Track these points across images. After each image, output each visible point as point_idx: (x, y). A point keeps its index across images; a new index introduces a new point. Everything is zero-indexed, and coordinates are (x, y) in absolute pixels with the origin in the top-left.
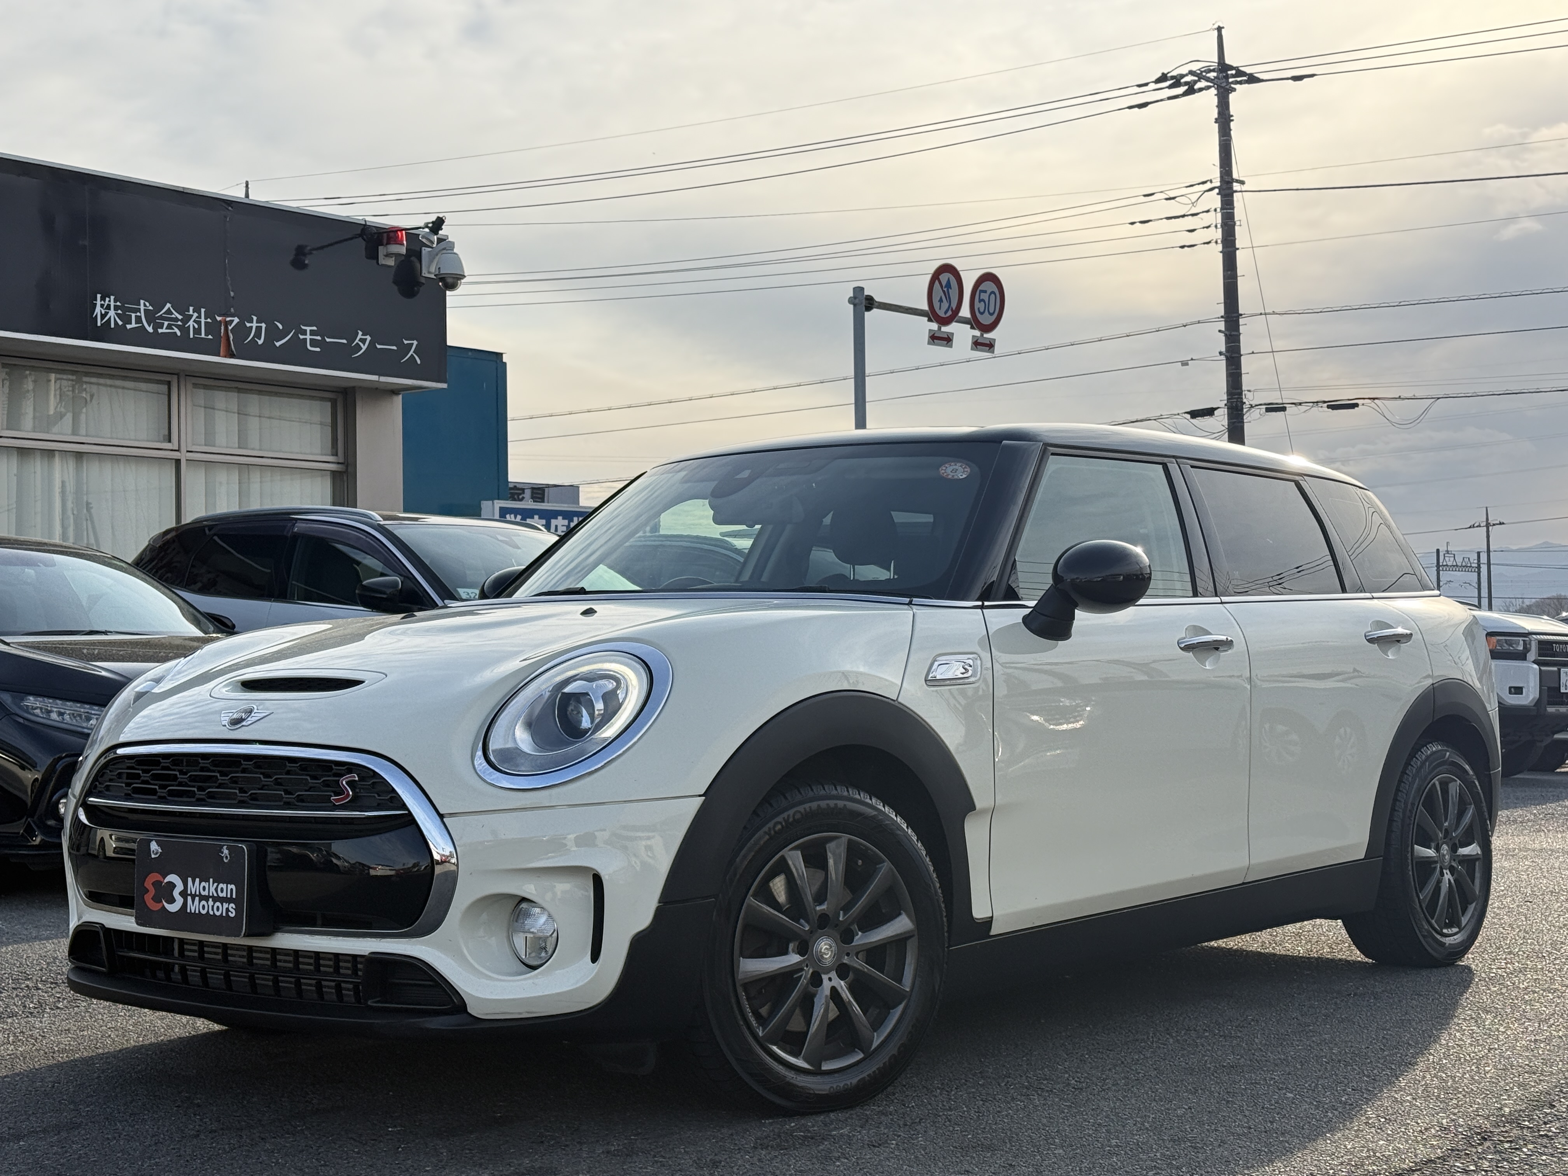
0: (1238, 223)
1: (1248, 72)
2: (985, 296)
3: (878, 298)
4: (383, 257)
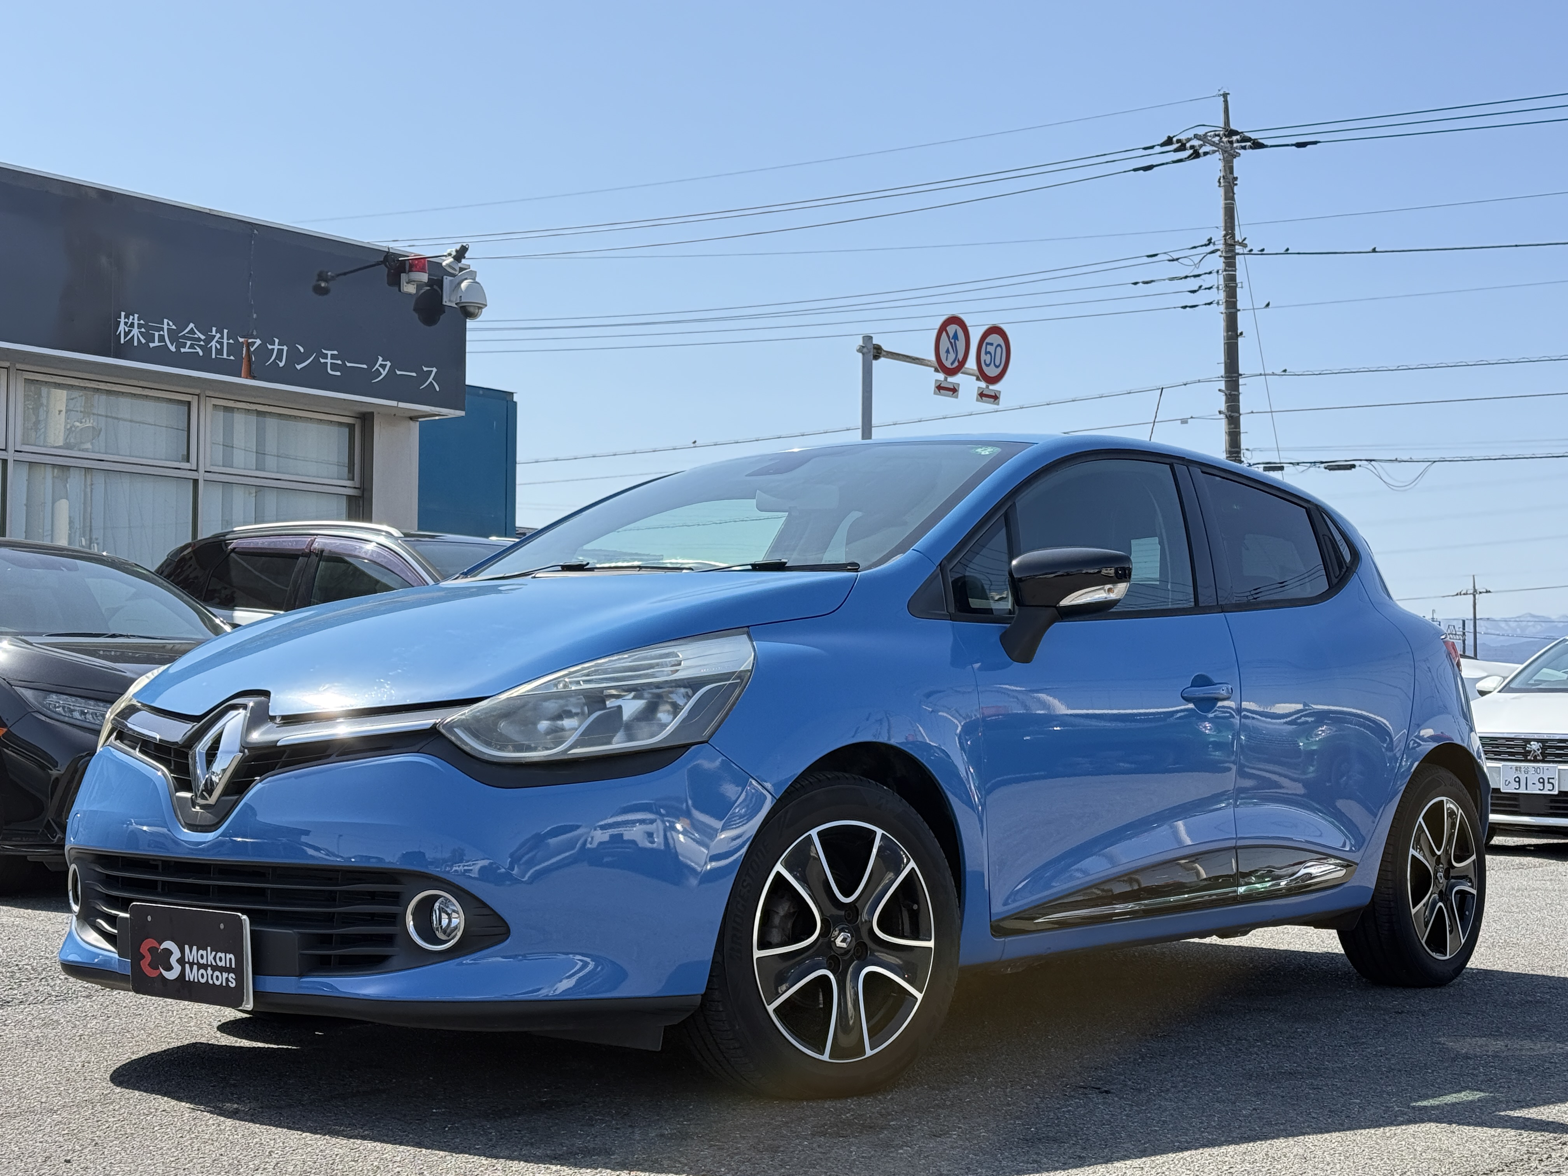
0: (1239, 285)
1: (1253, 138)
2: (991, 349)
3: (885, 347)
4: (405, 284)
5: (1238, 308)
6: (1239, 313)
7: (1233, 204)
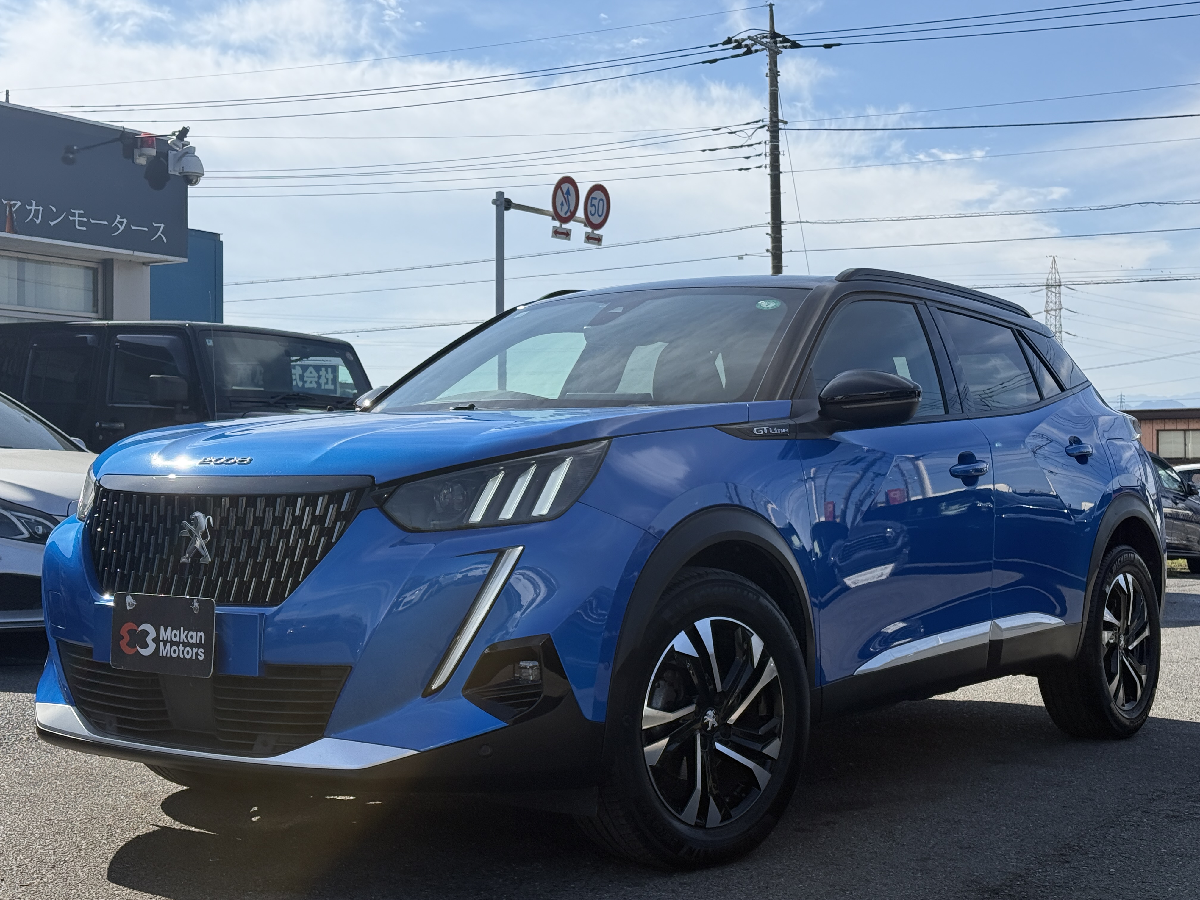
0: (782, 153)
1: (792, 39)
2: (595, 202)
3: (514, 201)
4: (138, 157)
5: (781, 170)
6: (781, 175)
7: (777, 90)
